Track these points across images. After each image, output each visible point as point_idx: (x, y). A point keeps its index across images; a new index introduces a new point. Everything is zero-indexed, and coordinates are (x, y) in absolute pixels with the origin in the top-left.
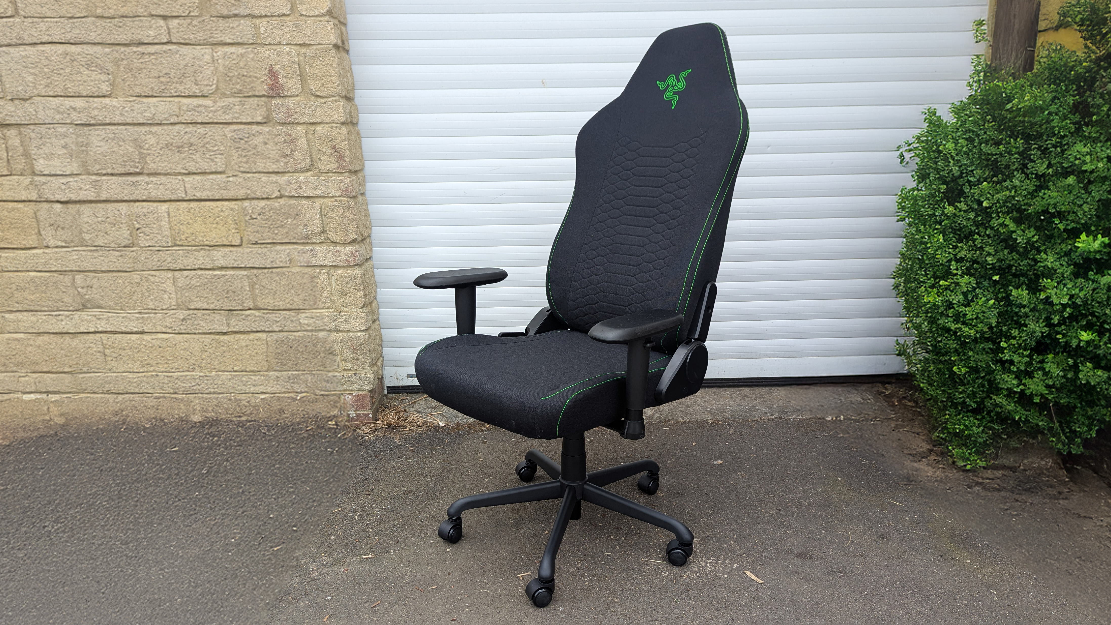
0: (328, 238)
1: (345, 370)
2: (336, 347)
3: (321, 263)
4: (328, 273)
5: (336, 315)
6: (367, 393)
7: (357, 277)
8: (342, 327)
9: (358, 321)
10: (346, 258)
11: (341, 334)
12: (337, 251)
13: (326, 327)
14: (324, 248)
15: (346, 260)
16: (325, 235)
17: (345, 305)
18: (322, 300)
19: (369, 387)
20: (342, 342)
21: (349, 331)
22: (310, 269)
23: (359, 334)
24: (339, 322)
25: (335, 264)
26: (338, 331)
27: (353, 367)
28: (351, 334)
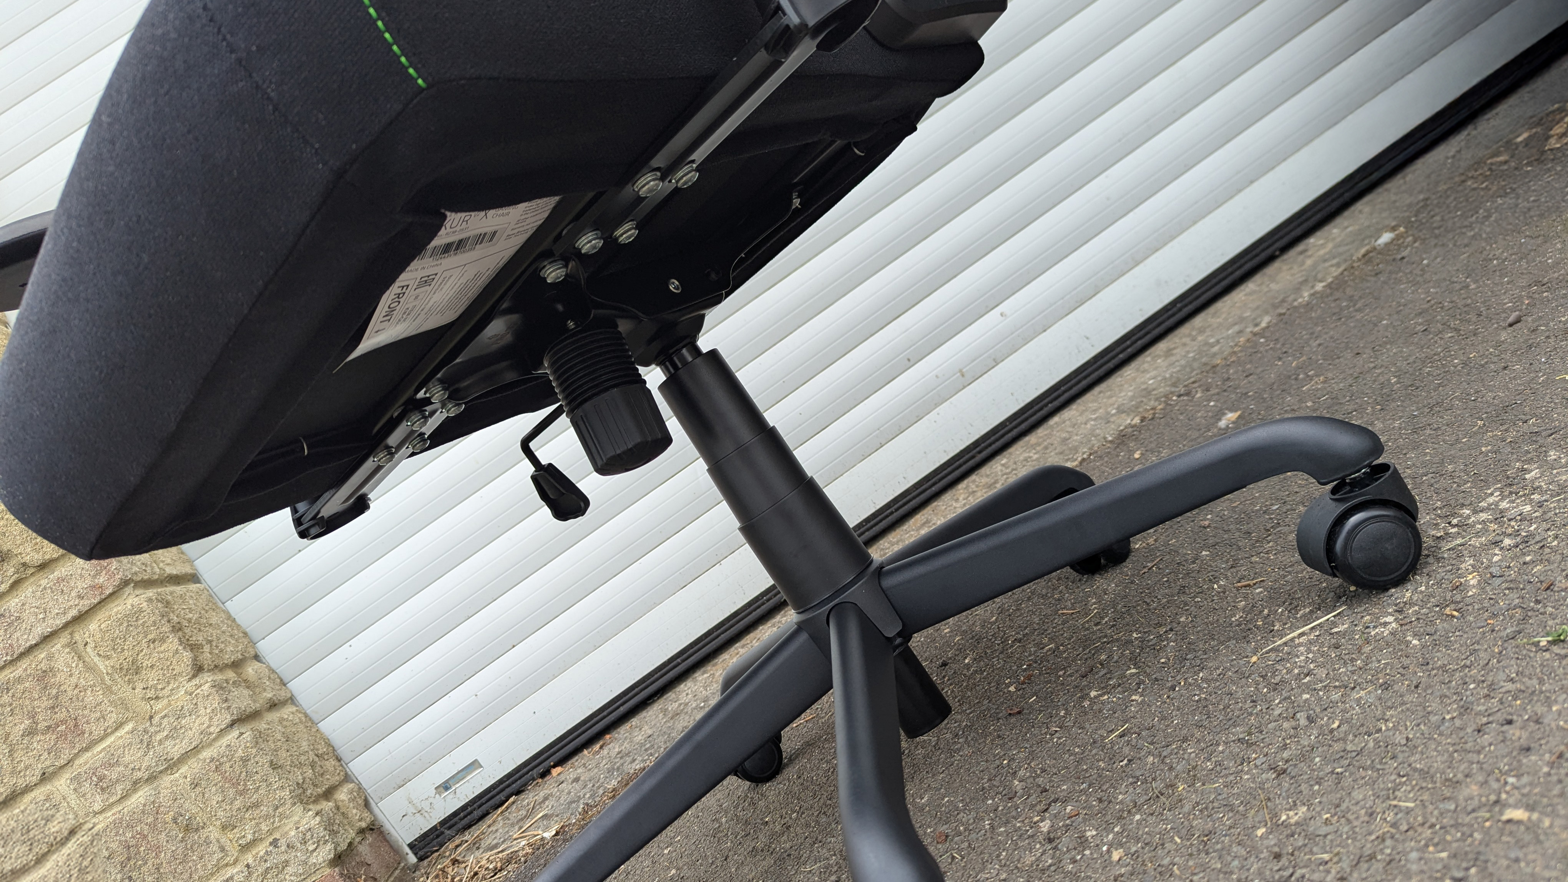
0: (24, 565)
1: (245, 848)
2: (191, 807)
3: (40, 630)
4: (72, 645)
5: (146, 731)
6: (328, 871)
7: (141, 611)
8: (175, 750)
9: (202, 711)
10: (88, 582)
11: (184, 769)
12: (60, 580)
13: (139, 774)
14: (27, 591)
15: (93, 587)
16: (14, 562)
17: (151, 694)
18: (93, 716)
19: (326, 852)
20: (195, 785)
21: (196, 750)
22: (24, 664)
23: (225, 741)
24: (160, 742)
25: (73, 613)
26: (172, 765)
27: (257, 830)
28: (206, 754)
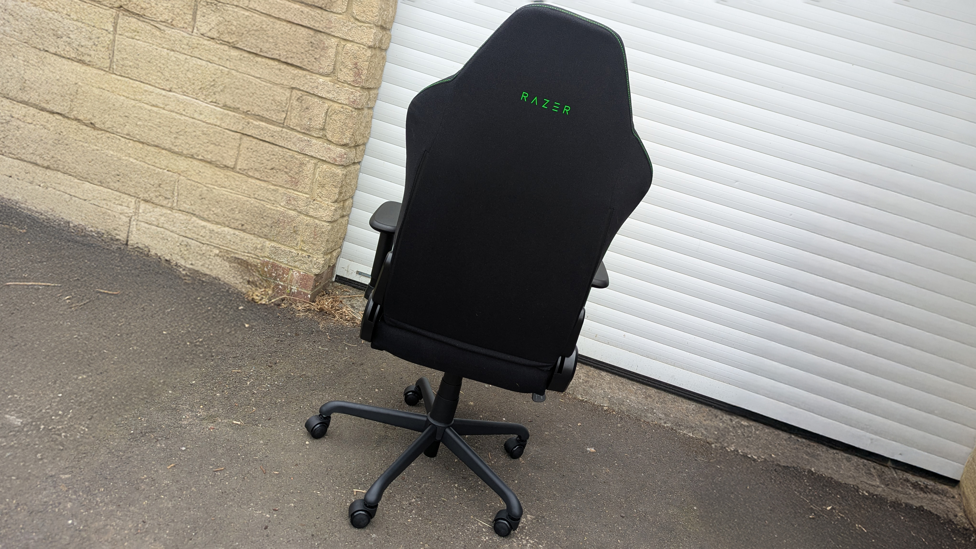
0: (326, 136)
1: (302, 250)
2: (301, 228)
3: (312, 154)
4: (316, 164)
5: (310, 202)
6: (313, 275)
7: (338, 176)
8: (311, 213)
9: (326, 212)
10: (335, 156)
11: (308, 218)
12: (329, 149)
13: (298, 209)
14: (320, 142)
15: (334, 158)
16: (324, 132)
17: (320, 195)
18: (303, 185)
19: (317, 271)
20: (307, 225)
21: (316, 218)
22: (301, 156)
23: (324, 223)
24: (310, 208)
25: (324, 159)
26: (307, 215)
27: (308, 249)
28: (317, 221)
